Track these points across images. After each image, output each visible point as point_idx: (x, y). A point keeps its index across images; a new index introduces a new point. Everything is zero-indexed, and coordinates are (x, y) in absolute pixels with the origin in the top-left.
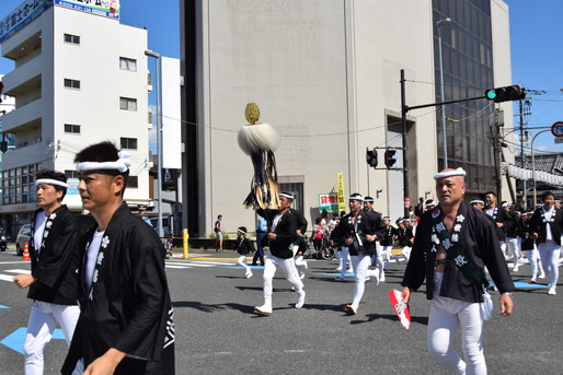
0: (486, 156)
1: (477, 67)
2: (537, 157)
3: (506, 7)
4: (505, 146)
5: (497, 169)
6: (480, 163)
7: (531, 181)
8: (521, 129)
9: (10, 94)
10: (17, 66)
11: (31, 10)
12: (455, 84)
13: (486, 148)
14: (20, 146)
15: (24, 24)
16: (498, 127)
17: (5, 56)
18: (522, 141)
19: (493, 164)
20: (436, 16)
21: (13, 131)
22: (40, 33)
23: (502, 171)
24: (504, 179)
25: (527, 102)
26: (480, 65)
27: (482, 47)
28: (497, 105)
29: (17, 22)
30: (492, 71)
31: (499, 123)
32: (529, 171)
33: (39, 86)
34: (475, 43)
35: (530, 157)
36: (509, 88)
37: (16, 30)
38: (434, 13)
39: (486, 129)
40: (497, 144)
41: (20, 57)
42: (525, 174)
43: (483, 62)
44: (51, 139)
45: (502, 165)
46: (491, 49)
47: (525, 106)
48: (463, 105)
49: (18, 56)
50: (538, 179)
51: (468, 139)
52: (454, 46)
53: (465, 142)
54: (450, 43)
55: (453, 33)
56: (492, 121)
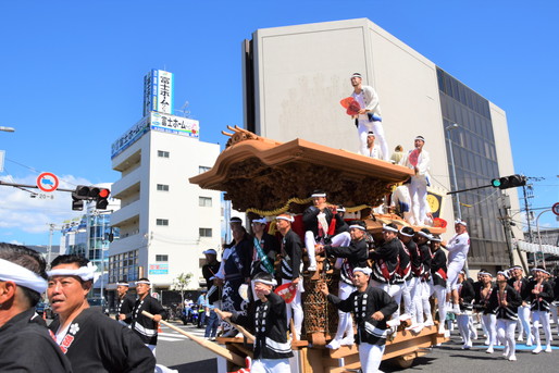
0: (498, 233)
1: (483, 162)
2: (543, 232)
3: (504, 113)
4: (514, 225)
5: (508, 244)
6: (494, 239)
7: (539, 253)
8: (527, 210)
9: (117, 197)
10: (123, 176)
11: (134, 135)
12: (466, 176)
13: (498, 226)
14: (123, 237)
15: (129, 145)
16: (506, 209)
17: (115, 169)
18: (528, 219)
19: (505, 240)
20: (446, 123)
21: (118, 226)
22: (140, 151)
23: (513, 246)
24: (515, 253)
25: (530, 187)
26: (486, 159)
27: (486, 145)
28: (503, 191)
29: (124, 144)
30: (496, 163)
31: (507, 205)
32: (537, 246)
33: (139, 191)
34: (480, 142)
35: (536, 233)
36: (511, 178)
37: (123, 150)
38: (444, 120)
39: (497, 212)
40: (506, 223)
41: (125, 169)
42: (534, 248)
43: (488, 157)
44: (146, 231)
45: (513, 240)
46: (494, 146)
47: (528, 191)
48: (475, 192)
49: (124, 168)
50: (546, 252)
51: (482, 220)
52: (462, 145)
53: (479, 222)
54: (459, 143)
55: (461, 135)
56: (500, 204)
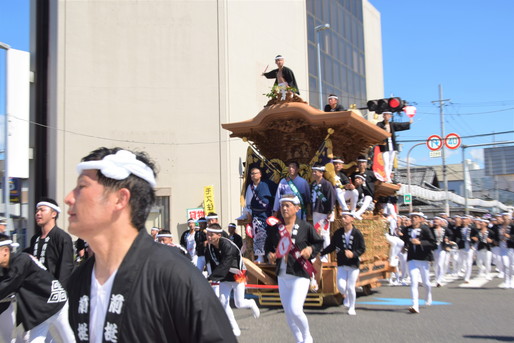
1: (350, 75)
3: (378, 14)
20: (310, 19)
26: (353, 73)
27: (355, 55)
30: (364, 79)
34: (348, 49)
35: (404, 170)
36: (381, 102)
38: (308, 16)
43: (356, 70)
46: (363, 56)
52: (327, 52)
54: (325, 48)
55: (327, 38)
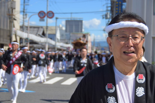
2: (31, 27)
4: (15, 20)
5: (10, 31)
6: (2, 27)
8: (24, 12)
16: (12, 10)
18: (24, 18)
19: (9, 28)
23: (13, 33)
24: (14, 37)
31: (13, 7)
35: (27, 27)
39: (6, 10)
42: (25, 35)
45: (14, 29)
56: (9, 6)
